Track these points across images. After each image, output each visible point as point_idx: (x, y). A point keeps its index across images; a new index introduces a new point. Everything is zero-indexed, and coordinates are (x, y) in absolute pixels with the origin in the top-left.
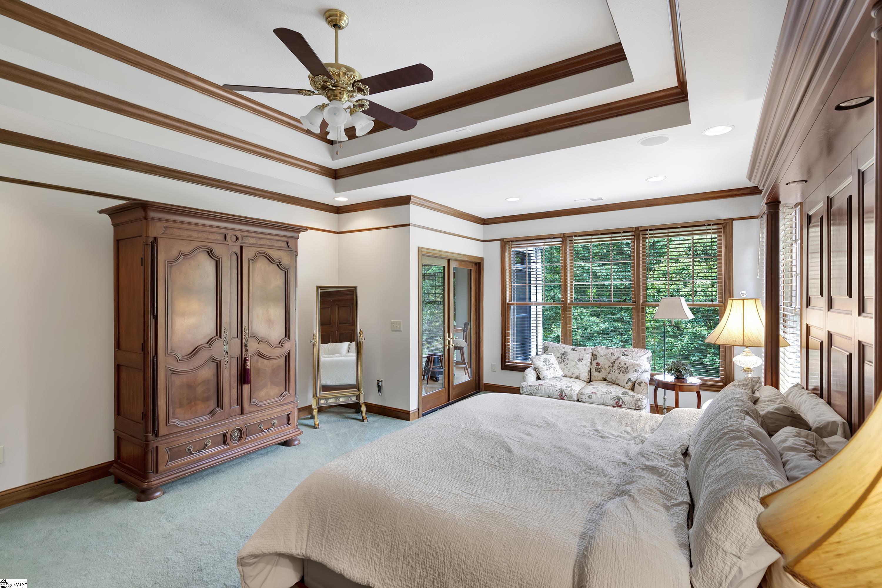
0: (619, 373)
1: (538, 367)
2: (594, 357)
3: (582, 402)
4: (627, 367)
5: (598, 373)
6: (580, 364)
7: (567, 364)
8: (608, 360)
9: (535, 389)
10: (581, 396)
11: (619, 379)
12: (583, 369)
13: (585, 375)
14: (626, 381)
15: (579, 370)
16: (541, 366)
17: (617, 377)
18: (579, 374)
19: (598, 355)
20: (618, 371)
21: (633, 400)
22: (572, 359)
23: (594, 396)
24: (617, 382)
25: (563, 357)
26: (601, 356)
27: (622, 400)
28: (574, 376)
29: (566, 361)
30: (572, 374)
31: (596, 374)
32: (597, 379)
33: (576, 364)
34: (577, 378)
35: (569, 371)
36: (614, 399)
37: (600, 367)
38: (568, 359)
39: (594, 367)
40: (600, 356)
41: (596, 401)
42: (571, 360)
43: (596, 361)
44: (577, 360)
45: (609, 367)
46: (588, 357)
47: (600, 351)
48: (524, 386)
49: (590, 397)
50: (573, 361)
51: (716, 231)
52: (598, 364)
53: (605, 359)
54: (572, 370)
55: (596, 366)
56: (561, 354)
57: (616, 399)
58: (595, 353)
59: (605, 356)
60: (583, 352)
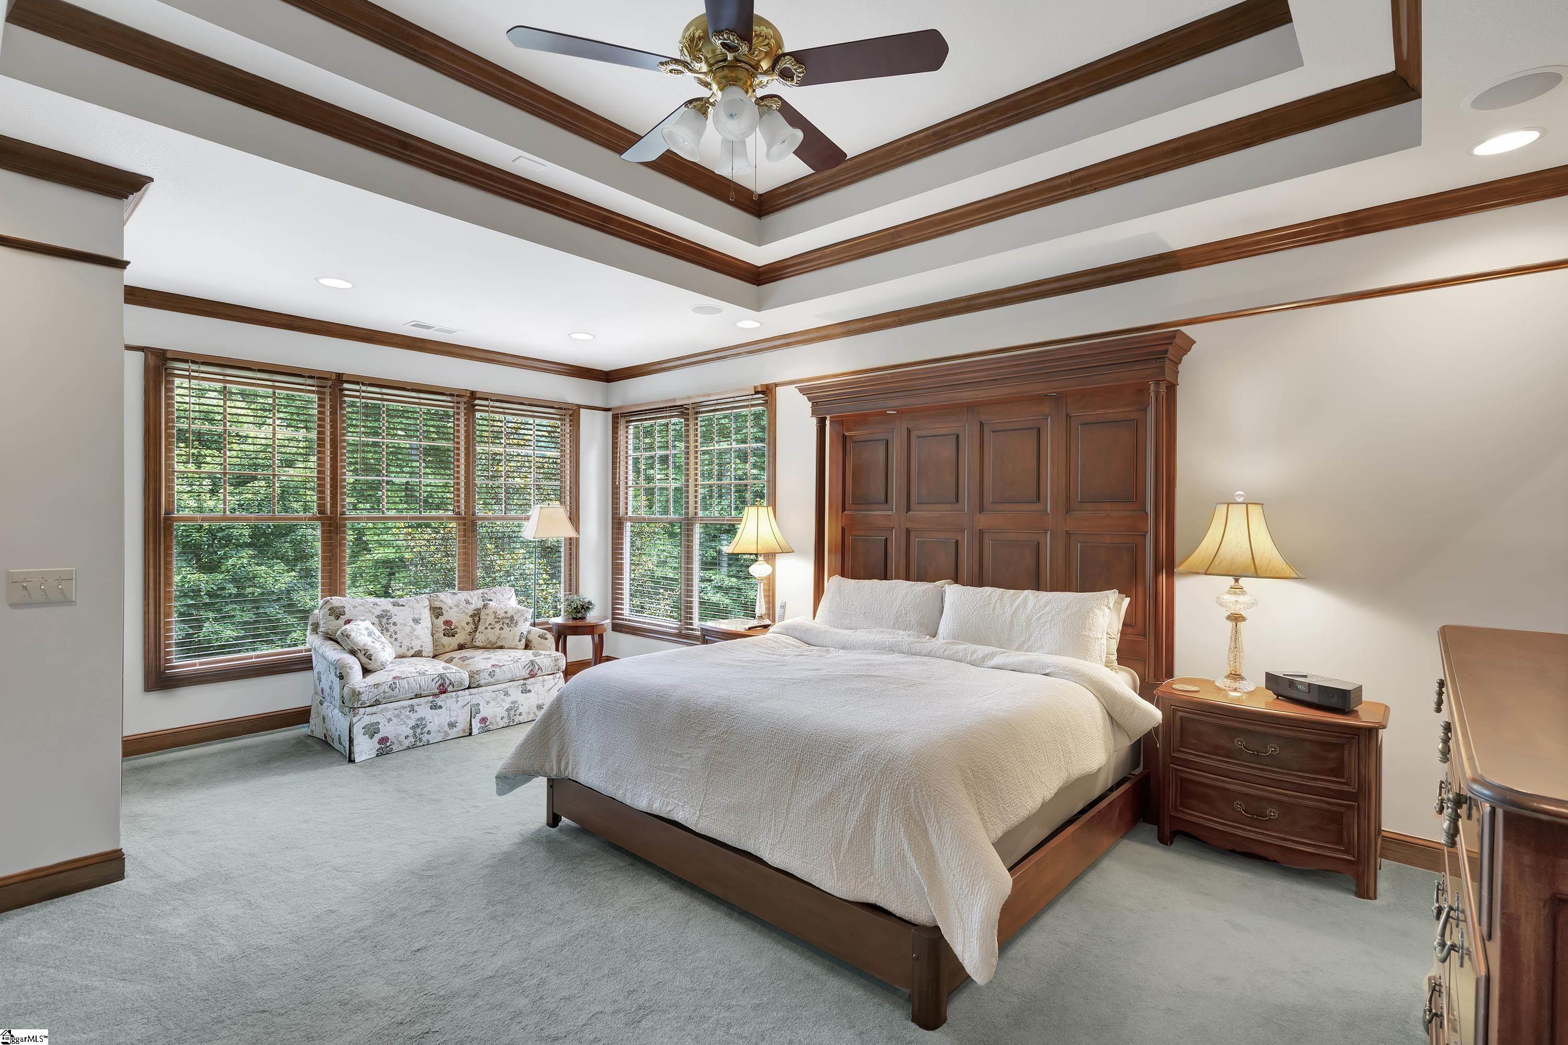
0: (501, 629)
1: (366, 648)
2: (437, 612)
3: (479, 686)
4: (512, 617)
5: (451, 638)
6: (418, 628)
7: (396, 633)
8: (464, 612)
9: (387, 689)
10: (476, 676)
11: (505, 638)
12: (423, 635)
13: (428, 648)
14: (518, 638)
15: (419, 639)
16: (370, 644)
17: (500, 634)
18: (422, 646)
19: (445, 607)
20: (498, 626)
21: (552, 661)
22: (403, 622)
23: (497, 670)
24: (499, 644)
25: (384, 620)
26: (451, 608)
27: (538, 665)
28: (412, 652)
29: (392, 628)
30: (408, 650)
31: (446, 640)
32: (447, 649)
33: (413, 630)
34: (418, 654)
35: (401, 647)
36: (526, 668)
37: (453, 627)
38: (395, 624)
39: (441, 630)
40: (448, 609)
41: (501, 678)
42: (401, 624)
43: (442, 619)
44: (411, 623)
45: (468, 623)
46: (426, 615)
47: (445, 600)
48: (361, 690)
49: (491, 674)
50: (405, 625)
51: (558, 417)
52: (447, 623)
53: (458, 613)
54: (406, 643)
55: (444, 627)
56: (378, 617)
57: (529, 667)
58: (437, 604)
59: (457, 606)
60: (416, 605)
